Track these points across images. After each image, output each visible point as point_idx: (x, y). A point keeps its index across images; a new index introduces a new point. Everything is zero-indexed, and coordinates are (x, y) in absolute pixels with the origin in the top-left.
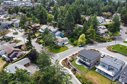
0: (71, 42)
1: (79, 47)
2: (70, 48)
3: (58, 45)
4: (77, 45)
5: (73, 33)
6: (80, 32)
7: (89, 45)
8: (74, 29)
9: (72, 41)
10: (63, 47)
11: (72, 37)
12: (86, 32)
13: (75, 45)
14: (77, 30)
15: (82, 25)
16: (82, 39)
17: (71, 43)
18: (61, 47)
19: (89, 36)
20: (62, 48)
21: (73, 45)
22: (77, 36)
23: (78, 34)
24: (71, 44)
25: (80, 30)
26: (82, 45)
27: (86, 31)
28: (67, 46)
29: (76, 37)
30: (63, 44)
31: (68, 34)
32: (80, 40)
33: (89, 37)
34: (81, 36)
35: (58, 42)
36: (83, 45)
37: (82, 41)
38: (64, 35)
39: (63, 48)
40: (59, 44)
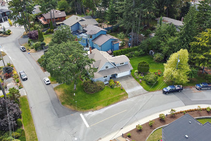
0: (139, 73)
1: (165, 93)
2: (135, 95)
3: (95, 79)
4: (157, 83)
5: (149, 44)
6: (171, 40)
7: (200, 89)
8: (153, 29)
9: (143, 70)
10: (112, 87)
11: (146, 53)
12: (193, 44)
13: (151, 85)
14: (161, 35)
15: (179, 19)
16: (178, 66)
17: (140, 76)
18: (101, 89)
19: (202, 57)
20: (107, 90)
21: (144, 84)
22: (160, 51)
23: (165, 49)
24: (137, 79)
25: (173, 35)
26: (175, 88)
27: (195, 40)
28: (122, 84)
29: (158, 56)
30: (114, 76)
31: (135, 44)
32: (168, 69)
33: (203, 61)
34: (173, 57)
35: (95, 70)
36: (177, 88)
37: (175, 74)
38: (120, 48)
39: (111, 90)
40: (98, 77)
